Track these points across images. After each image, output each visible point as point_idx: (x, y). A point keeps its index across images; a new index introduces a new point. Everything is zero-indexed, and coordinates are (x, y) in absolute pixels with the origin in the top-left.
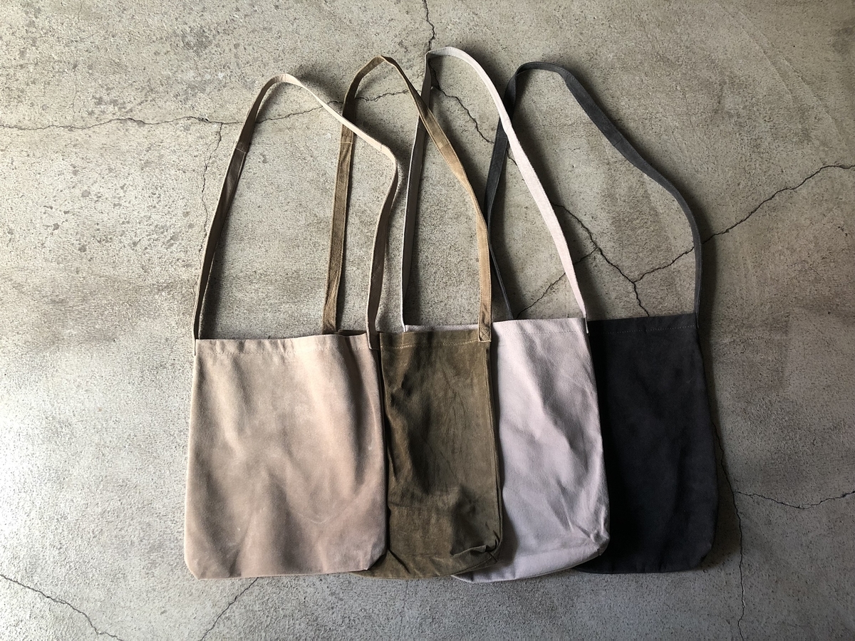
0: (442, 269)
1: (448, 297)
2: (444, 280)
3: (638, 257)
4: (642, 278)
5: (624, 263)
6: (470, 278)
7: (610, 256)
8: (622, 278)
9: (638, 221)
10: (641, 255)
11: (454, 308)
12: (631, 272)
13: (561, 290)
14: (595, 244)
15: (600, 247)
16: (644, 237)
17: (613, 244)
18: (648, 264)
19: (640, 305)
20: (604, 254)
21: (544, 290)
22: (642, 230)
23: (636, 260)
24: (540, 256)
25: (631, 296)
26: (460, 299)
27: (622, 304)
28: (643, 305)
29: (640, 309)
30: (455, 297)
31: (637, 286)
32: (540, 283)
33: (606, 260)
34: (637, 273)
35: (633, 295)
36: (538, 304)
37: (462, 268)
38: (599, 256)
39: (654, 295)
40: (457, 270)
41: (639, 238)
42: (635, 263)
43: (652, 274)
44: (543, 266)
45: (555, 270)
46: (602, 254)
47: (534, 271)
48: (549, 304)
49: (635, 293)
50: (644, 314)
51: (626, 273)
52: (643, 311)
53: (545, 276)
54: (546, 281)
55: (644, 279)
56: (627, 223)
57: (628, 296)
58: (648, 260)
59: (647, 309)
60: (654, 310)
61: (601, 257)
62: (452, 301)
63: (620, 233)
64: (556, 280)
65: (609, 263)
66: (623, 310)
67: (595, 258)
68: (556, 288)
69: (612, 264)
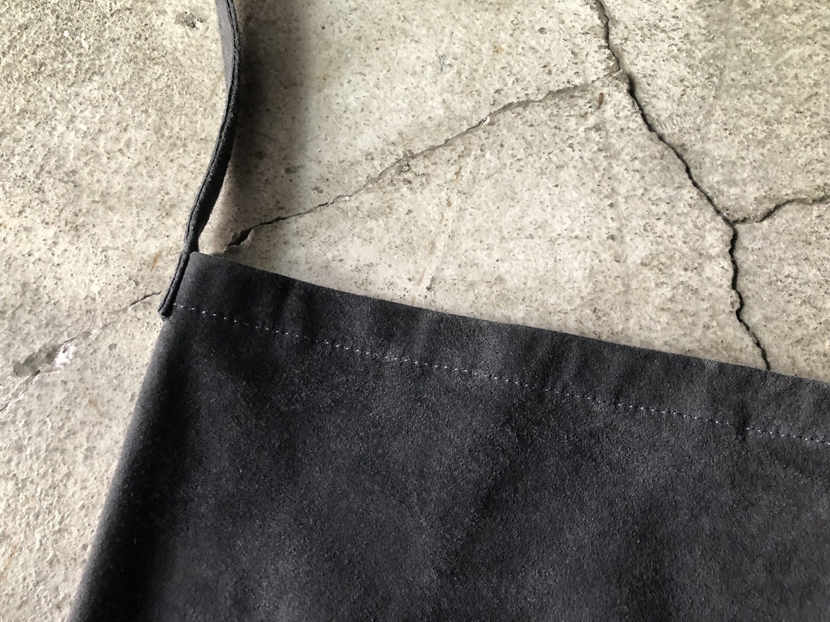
0: (51, 20)
1: (23, 111)
2: (39, 56)
3: (770, 134)
4: (769, 214)
5: (709, 146)
6: (129, 69)
7: (660, 107)
8: (689, 193)
9: (796, 18)
10: (785, 131)
11: (25, 154)
12: (732, 183)
13: (435, 182)
14: (616, 57)
15: (634, 70)
16: (809, 76)
17: (684, 71)
18: (806, 168)
19: (738, 314)
20: (640, 94)
21: (377, 166)
22: (807, 50)
23: (762, 143)
24: (402, 54)
25: (708, 272)
26: (61, 128)
27: (667, 291)
28: (754, 316)
29: (733, 331)
30: (48, 118)
31: (745, 241)
32: (368, 140)
33: (644, 116)
34: (753, 192)
35: (719, 270)
36: (330, 210)
37: (118, 31)
38: (619, 97)
39: (809, 291)
40: (100, 35)
41: (791, 72)
42: (754, 154)
43: (816, 210)
44: (400, 88)
45: (440, 112)
46: (632, 92)
47: (361, 94)
48: (371, 224)
49: (727, 264)
50: (751, 358)
51: (711, 180)
52: (748, 341)
53: (396, 123)
54: (394, 138)
55: (780, 219)
56: (755, 16)
57: (698, 270)
58: (810, 153)
59: (767, 339)
60: (797, 352)
61: (626, 100)
62: (31, 126)
63: (721, 42)
64: (430, 143)
65: (651, 128)
66: (664, 318)
67: (601, 100)
68: (421, 170)
69: (661, 138)
